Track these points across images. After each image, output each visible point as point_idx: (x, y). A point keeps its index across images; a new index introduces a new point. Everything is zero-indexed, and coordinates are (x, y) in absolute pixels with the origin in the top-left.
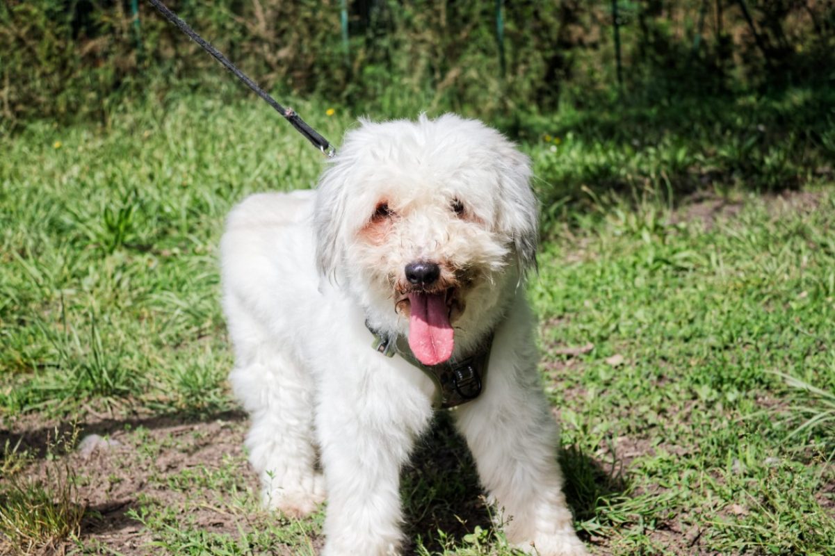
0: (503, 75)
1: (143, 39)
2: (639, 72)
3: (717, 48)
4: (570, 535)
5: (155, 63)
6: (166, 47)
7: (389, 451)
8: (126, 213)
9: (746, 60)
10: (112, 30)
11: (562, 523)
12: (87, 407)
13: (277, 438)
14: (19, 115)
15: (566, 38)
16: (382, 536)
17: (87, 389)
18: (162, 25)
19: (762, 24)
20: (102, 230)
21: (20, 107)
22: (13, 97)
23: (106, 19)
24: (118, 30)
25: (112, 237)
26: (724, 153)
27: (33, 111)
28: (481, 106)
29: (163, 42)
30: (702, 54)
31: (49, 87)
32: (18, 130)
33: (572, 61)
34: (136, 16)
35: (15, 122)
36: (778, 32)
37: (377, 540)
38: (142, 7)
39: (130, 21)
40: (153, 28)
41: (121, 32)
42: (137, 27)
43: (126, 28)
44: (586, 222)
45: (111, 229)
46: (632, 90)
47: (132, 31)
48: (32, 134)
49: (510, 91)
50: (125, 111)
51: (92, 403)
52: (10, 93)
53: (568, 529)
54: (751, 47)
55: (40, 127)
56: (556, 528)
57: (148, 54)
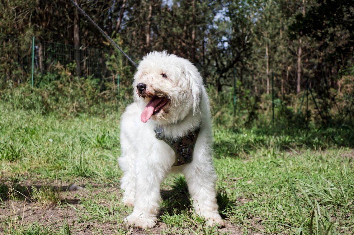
0: (235, 116)
1: (120, 92)
2: (280, 119)
3: (306, 114)
4: (217, 213)
5: (123, 100)
6: (126, 96)
7: (157, 175)
8: (103, 137)
9: (315, 118)
10: (110, 89)
11: (215, 209)
12: (76, 179)
13: (130, 181)
14: (78, 111)
15: (256, 106)
16: (152, 205)
17: (77, 174)
18: (126, 88)
19: (321, 108)
20: (96, 142)
21: (79, 109)
22: (77, 106)
23: (109, 85)
24: (112, 89)
25: (98, 144)
26: (301, 138)
27: (82, 111)
28: (227, 125)
29: (126, 94)
30: (301, 116)
31: (89, 104)
32: (77, 116)
33: (258, 114)
34: (118, 85)
35: (77, 113)
36: (327, 112)
37: (150, 206)
38: (121, 83)
39: (116, 86)
40: (123, 89)
41: (113, 90)
42: (118, 89)
43: (115, 88)
44: (251, 153)
45: (98, 141)
46: (276, 125)
47: (117, 90)
48: (81, 117)
49: (237, 121)
50: (111, 113)
51: (78, 178)
52: (76, 104)
53: (216, 211)
54: (317, 115)
55: (84, 115)
56: (213, 210)
57: (121, 97)
